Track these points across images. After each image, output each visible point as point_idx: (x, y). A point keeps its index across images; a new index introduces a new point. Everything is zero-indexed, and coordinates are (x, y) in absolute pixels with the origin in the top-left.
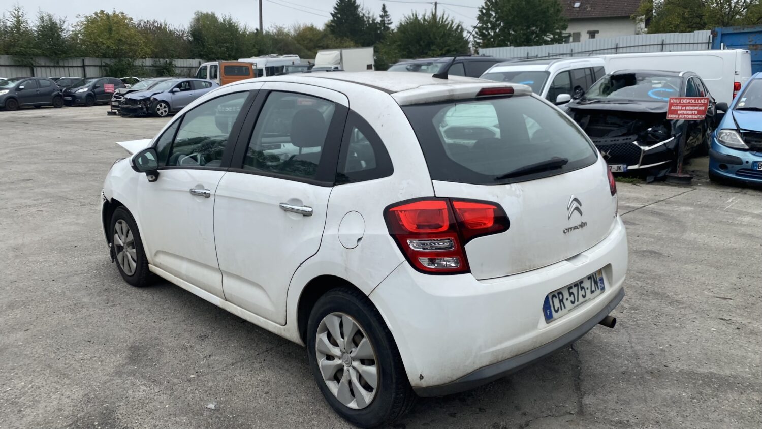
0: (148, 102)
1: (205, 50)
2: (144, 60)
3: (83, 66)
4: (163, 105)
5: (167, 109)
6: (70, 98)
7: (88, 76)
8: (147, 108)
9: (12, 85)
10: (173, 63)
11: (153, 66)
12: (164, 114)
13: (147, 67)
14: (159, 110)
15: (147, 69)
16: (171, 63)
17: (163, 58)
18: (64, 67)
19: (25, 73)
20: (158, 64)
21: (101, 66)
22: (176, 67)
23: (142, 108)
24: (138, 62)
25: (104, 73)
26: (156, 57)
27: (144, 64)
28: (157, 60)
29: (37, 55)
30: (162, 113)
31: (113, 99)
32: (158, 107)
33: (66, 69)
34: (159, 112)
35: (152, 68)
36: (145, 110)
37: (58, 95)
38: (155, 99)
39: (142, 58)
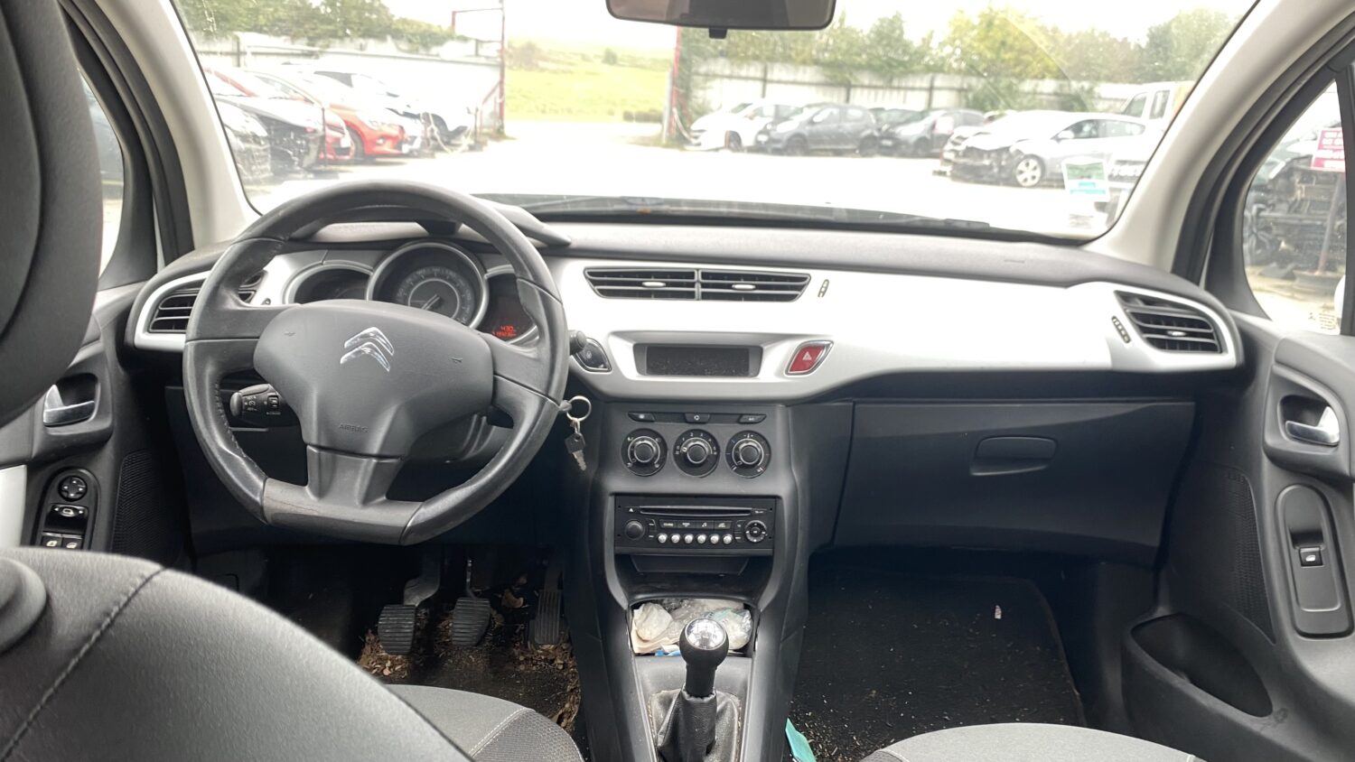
0: (1005, 156)
1: (1169, 66)
2: (1040, 82)
3: (931, 89)
4: (1033, 163)
5: (1038, 173)
6: (889, 143)
7: (934, 105)
8: (1001, 168)
9: (807, 114)
10: (1097, 90)
11: (1056, 94)
12: (1031, 182)
13: (1044, 97)
14: (1021, 172)
15: (1041, 100)
16: (1090, 91)
17: (1079, 78)
18: (899, 88)
19: (837, 96)
20: (1066, 90)
21: (960, 90)
22: (1100, 98)
23: (990, 167)
24: (1027, 86)
25: (964, 101)
26: (1065, 78)
27: (1039, 90)
28: (1065, 82)
29: (860, 68)
30: (1026, 180)
31: (949, 146)
32: (1022, 166)
33: (902, 92)
34: (1020, 178)
35: (1052, 98)
36: (996, 170)
37: (871, 137)
38: (1019, 152)
39: (1035, 77)
